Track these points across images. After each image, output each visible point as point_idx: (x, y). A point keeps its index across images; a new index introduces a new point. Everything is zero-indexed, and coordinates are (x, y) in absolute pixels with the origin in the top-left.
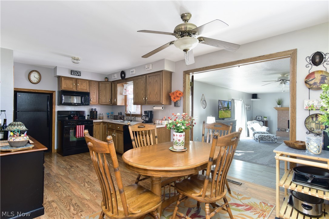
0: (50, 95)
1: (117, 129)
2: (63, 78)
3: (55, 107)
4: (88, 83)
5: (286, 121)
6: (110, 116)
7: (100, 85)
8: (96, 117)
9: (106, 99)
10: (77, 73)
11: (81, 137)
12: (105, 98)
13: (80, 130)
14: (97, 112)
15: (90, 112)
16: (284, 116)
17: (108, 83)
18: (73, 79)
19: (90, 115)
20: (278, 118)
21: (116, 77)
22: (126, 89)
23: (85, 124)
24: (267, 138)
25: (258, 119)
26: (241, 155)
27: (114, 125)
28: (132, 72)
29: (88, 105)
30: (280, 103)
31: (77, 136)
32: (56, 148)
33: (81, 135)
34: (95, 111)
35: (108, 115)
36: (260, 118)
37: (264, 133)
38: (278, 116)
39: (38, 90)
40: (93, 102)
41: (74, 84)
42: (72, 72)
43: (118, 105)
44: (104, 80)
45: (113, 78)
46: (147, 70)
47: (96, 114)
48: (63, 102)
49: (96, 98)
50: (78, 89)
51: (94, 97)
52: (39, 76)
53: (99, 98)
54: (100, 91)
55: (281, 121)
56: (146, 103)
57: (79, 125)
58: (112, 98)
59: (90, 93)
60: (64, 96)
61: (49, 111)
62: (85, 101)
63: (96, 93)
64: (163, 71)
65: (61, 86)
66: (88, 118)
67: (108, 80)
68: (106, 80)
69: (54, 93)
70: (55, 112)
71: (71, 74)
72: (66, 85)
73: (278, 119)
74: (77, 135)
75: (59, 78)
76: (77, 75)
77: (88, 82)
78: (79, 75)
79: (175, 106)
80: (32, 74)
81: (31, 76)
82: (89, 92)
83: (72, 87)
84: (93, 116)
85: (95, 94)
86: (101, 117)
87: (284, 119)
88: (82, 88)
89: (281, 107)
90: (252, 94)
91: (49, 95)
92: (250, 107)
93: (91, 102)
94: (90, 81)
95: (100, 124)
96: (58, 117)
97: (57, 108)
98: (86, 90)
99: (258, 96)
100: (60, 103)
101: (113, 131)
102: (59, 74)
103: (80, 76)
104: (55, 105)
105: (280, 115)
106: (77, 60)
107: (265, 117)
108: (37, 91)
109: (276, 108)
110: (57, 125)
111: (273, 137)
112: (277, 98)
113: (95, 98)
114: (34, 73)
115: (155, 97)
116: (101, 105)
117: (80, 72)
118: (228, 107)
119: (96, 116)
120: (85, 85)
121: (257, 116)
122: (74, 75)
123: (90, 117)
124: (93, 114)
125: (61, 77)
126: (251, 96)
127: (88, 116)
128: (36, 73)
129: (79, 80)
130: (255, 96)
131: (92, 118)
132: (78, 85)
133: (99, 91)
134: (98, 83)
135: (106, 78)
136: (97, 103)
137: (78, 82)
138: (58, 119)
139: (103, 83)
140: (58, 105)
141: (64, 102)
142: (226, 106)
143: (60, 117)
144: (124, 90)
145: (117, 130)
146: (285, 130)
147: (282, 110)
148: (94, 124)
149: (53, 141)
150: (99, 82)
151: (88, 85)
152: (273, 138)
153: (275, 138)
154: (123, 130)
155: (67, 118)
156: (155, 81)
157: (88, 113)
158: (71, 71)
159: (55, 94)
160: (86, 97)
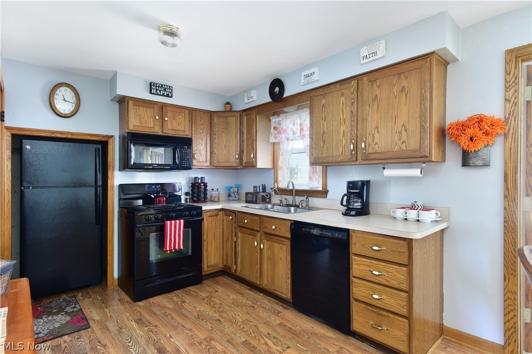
0: (102, 145)
1: (268, 231)
2: (131, 103)
3: (113, 176)
4: (187, 116)
6: (232, 195)
7: (215, 120)
8: (205, 198)
9: (229, 152)
10: (165, 90)
11: (175, 249)
12: (225, 152)
13: (173, 234)
14: (205, 185)
15: (192, 186)
17: (233, 114)
18: (156, 106)
19: (190, 193)
21: (255, 98)
22: (275, 128)
23: (185, 216)
27: (258, 218)
28: (306, 76)
29: (189, 168)
31: (168, 249)
32: (116, 275)
33: (177, 245)
34: (202, 182)
35: (229, 192)
39: (72, 134)
40: (199, 162)
41: (157, 118)
42: (153, 87)
43: (258, 166)
44: (222, 109)
45: (246, 101)
46: (365, 61)
47: (205, 189)
48: (132, 164)
49: (206, 152)
50: (166, 131)
51: (201, 151)
52: (74, 98)
53: (211, 153)
54: (215, 134)
56: (358, 158)
57: (170, 219)
58: (243, 151)
59: (193, 139)
60: (134, 146)
61: (101, 184)
62: (182, 159)
63: (204, 139)
64: (433, 53)
65: (127, 122)
66: (186, 200)
67: (231, 108)
68: (228, 106)
69: (110, 141)
70: (113, 186)
71: (151, 93)
72: (140, 121)
74: (168, 247)
75: (123, 101)
76: (163, 95)
77: (187, 112)
78: (168, 96)
79: (465, 163)
80: (58, 92)
81: (55, 96)
82: (190, 137)
83: (152, 126)
84: (199, 196)
85: (204, 142)
86: (215, 198)
88: (176, 127)
91: (100, 146)
93: (195, 162)
94: (192, 111)
95: (217, 215)
96: (120, 199)
97: (119, 178)
98: (183, 133)
100: (126, 165)
101: (255, 235)
102: (122, 91)
103: (171, 97)
104: (113, 170)
106: (172, 34)
108: (70, 136)
110: (118, 218)
113: (203, 153)
114: (63, 89)
115: (396, 139)
116: (218, 168)
117: (170, 88)
119: (205, 194)
120: (180, 120)
122: (158, 94)
123: (190, 196)
124: (198, 190)
125: (126, 100)
127: (187, 194)
128: (69, 90)
129: (168, 108)
131: (195, 199)
132: (166, 119)
133: (211, 134)
134: (209, 115)
135: (228, 103)
136: (208, 164)
137: (167, 112)
138: (119, 204)
139: (222, 115)
140: (120, 170)
141: (134, 163)
143: (125, 199)
144: (272, 130)
145: (266, 233)
148: (205, 216)
149: (109, 258)
150: (211, 113)
151: (187, 120)
154: (289, 235)
155: (140, 202)
156: (396, 90)
157: (187, 188)
158: (151, 83)
159: (113, 142)
160: (183, 148)
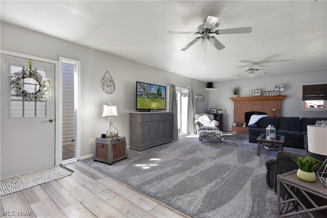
5: (243, 113)
16: (241, 108)
20: (234, 110)
24: (211, 136)
25: (212, 112)
26: (148, 168)
30: (236, 92)
36: (215, 111)
37: (212, 129)
38: (234, 108)
55: (238, 113)
73: (234, 112)
87: (240, 112)
89: (238, 97)
90: (206, 83)
92: (204, 98)
99: (214, 85)
105: (237, 107)
107: (220, 110)
109: (233, 99)
111: (219, 134)
112: (234, 86)
118: (160, 95)
121: (211, 109)
126: (206, 85)
130: (210, 85)
142: (156, 92)
146: (242, 125)
147: (239, 101)
152: (218, 136)
153: (221, 136)
